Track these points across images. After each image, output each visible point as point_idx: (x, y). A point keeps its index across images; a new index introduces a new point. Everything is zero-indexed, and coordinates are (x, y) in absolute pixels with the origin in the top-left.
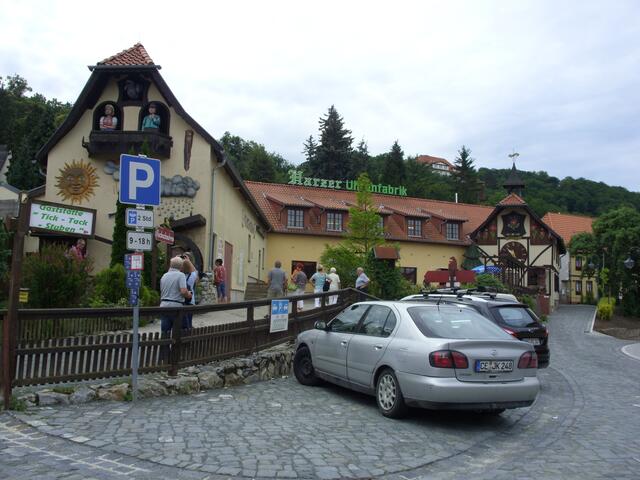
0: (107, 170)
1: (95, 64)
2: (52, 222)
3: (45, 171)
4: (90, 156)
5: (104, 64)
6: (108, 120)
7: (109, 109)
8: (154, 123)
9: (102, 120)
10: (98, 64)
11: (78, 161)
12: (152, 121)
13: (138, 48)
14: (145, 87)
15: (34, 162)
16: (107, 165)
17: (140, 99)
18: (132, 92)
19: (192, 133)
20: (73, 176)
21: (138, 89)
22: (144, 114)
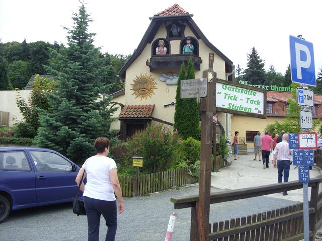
0: (162, 79)
1: (153, 16)
2: (234, 102)
3: (124, 81)
4: (151, 71)
5: (158, 15)
6: (161, 49)
7: (162, 43)
8: (191, 49)
9: (157, 49)
10: (155, 15)
11: (144, 74)
12: (188, 48)
13: (176, 6)
14: (183, 28)
15: (118, 76)
16: (161, 76)
17: (180, 35)
18: (175, 31)
19: (213, 55)
20: (142, 83)
21: (178, 30)
22: (183, 44)
